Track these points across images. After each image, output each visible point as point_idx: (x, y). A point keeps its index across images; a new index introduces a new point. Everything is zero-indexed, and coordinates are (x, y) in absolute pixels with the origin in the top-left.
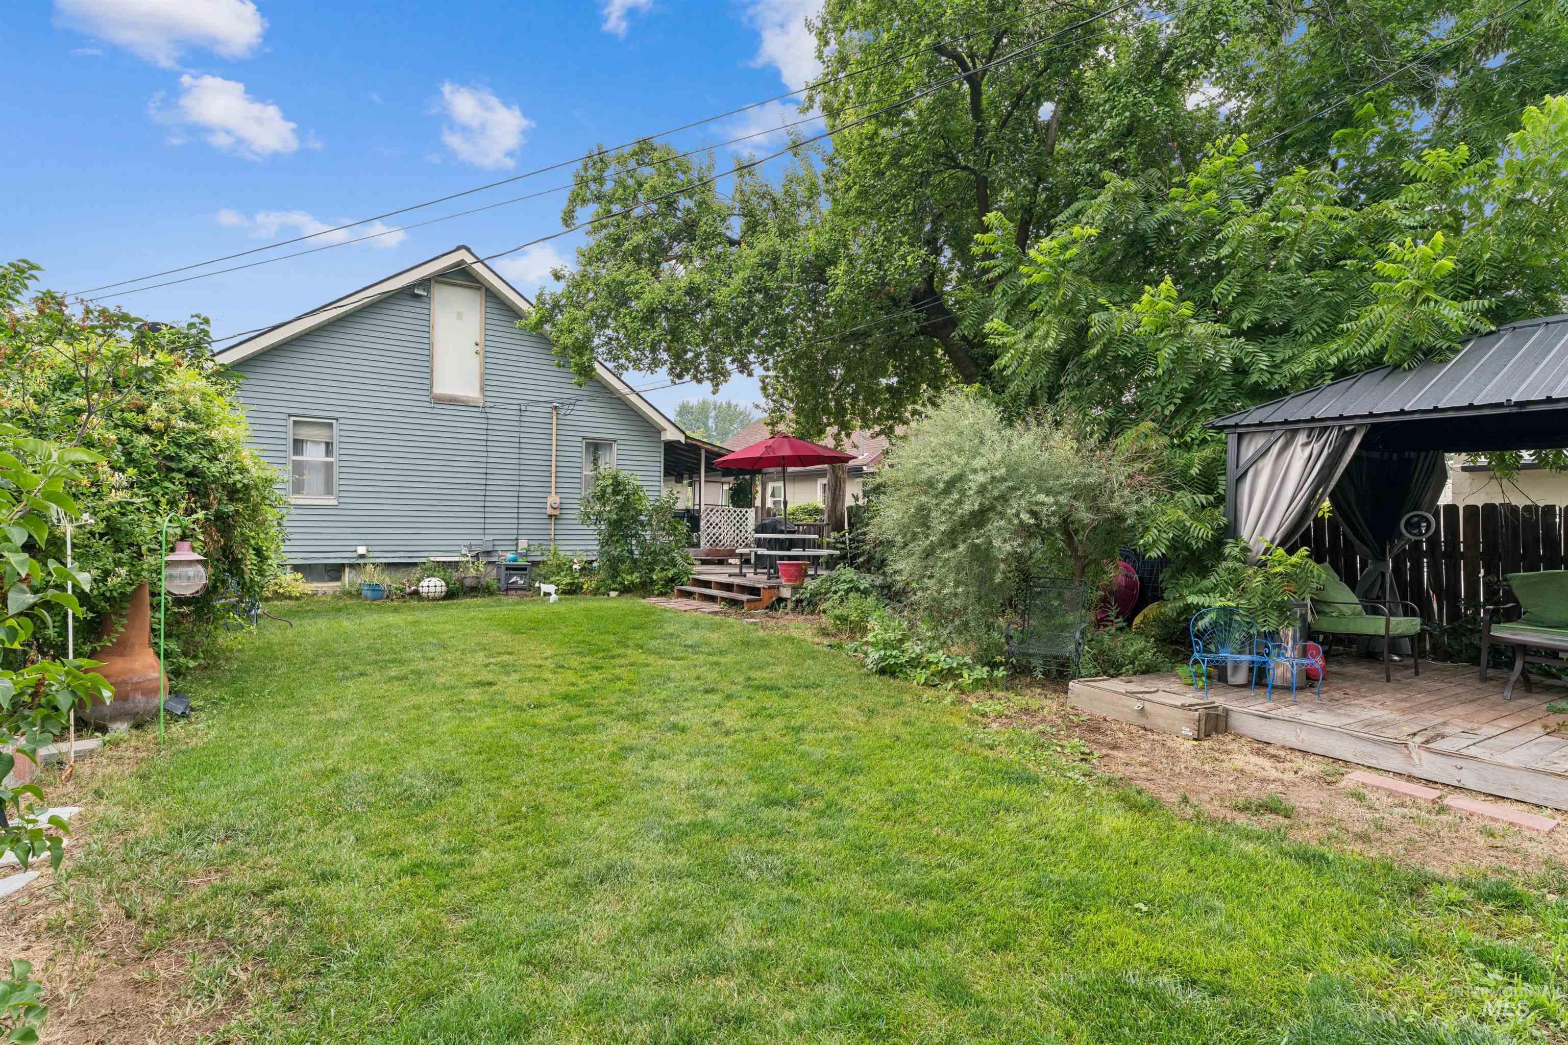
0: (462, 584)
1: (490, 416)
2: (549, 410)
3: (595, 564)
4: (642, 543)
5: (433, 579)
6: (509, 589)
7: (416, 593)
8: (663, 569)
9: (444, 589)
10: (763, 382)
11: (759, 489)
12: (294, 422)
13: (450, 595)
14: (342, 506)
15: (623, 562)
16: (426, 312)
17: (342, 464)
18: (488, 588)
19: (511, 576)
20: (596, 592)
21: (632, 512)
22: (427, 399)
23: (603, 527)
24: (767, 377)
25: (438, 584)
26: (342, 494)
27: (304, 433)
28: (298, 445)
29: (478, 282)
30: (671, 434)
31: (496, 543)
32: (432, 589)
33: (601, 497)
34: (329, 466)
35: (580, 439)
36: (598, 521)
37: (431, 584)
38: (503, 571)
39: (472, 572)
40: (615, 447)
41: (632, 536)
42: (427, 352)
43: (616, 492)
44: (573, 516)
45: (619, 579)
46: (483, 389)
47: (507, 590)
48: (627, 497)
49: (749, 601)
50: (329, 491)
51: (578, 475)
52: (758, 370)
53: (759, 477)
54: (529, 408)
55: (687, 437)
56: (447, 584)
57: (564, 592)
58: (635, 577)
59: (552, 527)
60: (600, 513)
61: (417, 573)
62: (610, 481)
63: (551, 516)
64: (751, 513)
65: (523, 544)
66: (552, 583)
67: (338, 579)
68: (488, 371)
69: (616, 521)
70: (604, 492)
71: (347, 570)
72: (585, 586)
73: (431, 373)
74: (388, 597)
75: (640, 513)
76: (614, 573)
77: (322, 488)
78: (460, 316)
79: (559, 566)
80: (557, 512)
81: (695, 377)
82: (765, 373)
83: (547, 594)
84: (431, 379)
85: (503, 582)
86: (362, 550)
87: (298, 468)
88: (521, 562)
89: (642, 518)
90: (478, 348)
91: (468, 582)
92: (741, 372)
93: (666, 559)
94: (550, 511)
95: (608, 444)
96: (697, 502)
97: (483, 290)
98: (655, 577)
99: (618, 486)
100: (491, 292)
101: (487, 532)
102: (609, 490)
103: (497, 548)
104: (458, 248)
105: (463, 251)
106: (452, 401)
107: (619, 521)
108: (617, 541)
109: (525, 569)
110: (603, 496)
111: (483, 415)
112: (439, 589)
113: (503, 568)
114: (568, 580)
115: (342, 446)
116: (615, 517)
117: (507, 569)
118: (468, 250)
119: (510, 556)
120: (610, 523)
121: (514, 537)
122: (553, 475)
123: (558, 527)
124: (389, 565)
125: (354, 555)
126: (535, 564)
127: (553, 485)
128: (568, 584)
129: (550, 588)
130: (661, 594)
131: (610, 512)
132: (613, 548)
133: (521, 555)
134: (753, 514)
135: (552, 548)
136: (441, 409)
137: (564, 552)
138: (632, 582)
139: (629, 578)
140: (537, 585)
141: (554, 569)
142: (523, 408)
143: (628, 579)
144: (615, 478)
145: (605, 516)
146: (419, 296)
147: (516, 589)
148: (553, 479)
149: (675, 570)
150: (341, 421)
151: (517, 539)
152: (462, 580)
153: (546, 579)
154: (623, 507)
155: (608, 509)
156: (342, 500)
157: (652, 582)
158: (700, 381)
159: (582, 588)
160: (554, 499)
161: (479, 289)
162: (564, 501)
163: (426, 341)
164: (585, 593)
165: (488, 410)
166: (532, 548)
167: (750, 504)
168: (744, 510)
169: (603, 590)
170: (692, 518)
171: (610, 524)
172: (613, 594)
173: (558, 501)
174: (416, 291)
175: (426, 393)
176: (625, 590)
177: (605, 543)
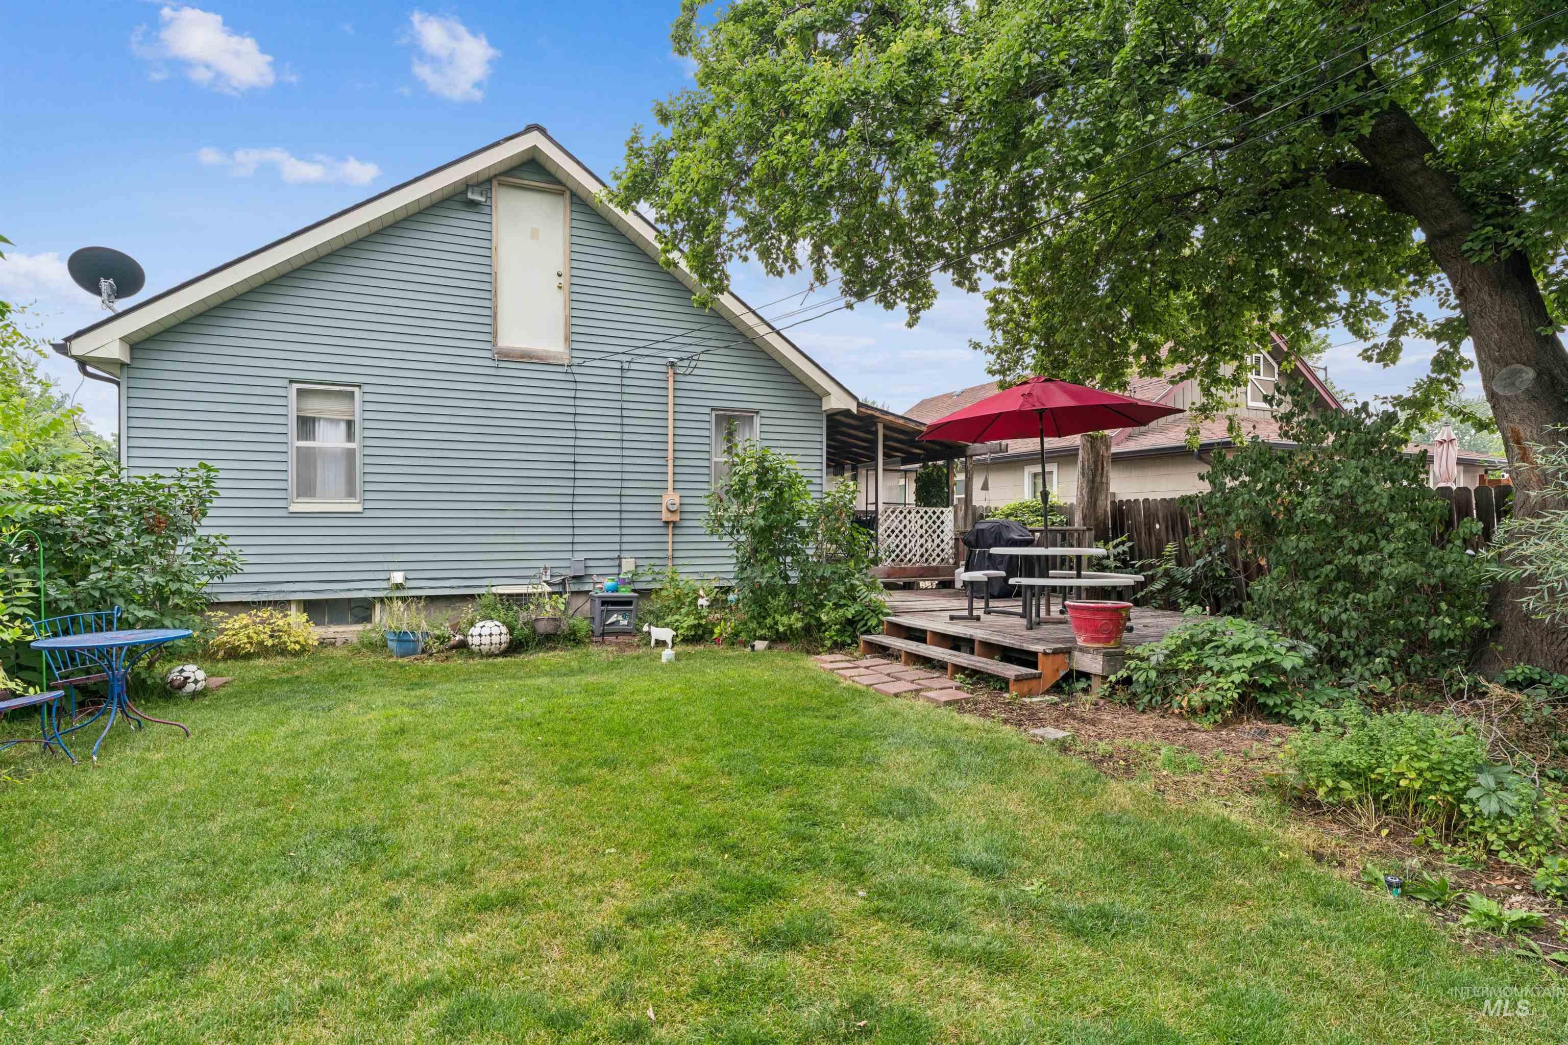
0: (534, 631)
1: (578, 378)
2: (664, 369)
3: (732, 597)
4: (802, 564)
5: (489, 623)
6: (606, 633)
7: (463, 645)
8: (837, 606)
9: (505, 638)
10: (993, 299)
11: (960, 477)
12: (299, 390)
13: (515, 647)
14: (368, 514)
15: (775, 595)
16: (486, 227)
17: (368, 451)
18: (574, 633)
19: (609, 613)
20: (733, 640)
21: (788, 515)
22: (488, 354)
23: (743, 538)
24: (1001, 291)
25: (496, 631)
26: (368, 496)
27: (314, 407)
28: (306, 425)
29: (560, 183)
30: (836, 402)
31: (590, 563)
32: (486, 640)
33: (740, 493)
34: (350, 454)
35: (708, 410)
36: (735, 529)
37: (485, 631)
38: (598, 607)
39: (548, 611)
40: (757, 420)
41: (787, 553)
42: (486, 286)
43: (762, 484)
44: (701, 523)
45: (769, 621)
46: (568, 340)
47: (603, 634)
48: (780, 492)
49: (1019, 679)
50: (351, 493)
51: (706, 463)
52: (987, 281)
53: (959, 462)
54: (633, 366)
55: (860, 405)
56: (511, 629)
57: (686, 640)
58: (796, 621)
59: (670, 539)
60: (738, 518)
61: (468, 611)
62: (754, 466)
63: (667, 523)
64: (948, 514)
65: (628, 565)
66: (667, 625)
67: (368, 619)
68: (575, 313)
69: (762, 530)
70: (744, 483)
71: (378, 607)
72: (717, 630)
73: (494, 316)
74: (423, 652)
75: (799, 515)
76: (761, 611)
77: (342, 487)
78: (534, 234)
79: (678, 598)
80: (676, 518)
81: (882, 299)
82: (998, 285)
83: (661, 644)
84: (494, 324)
85: (597, 620)
86: (398, 577)
87: (307, 459)
88: (625, 592)
89: (803, 524)
90: (561, 280)
91: (542, 628)
92: (959, 284)
93: (842, 589)
94: (666, 516)
95: (747, 417)
96: (872, 499)
97: (568, 194)
98: (824, 618)
99: (765, 477)
100: (579, 198)
101: (576, 547)
102: (752, 481)
103: (590, 571)
104: (529, 129)
105: (536, 134)
106: (525, 358)
107: (768, 530)
108: (765, 561)
109: (629, 603)
110: (743, 491)
111: (570, 378)
112: (496, 639)
113: (598, 602)
114: (691, 621)
115: (368, 424)
116: (762, 522)
117: (604, 603)
118: (543, 131)
119: (608, 583)
120: (756, 533)
121: (616, 555)
122: (670, 463)
123: (677, 539)
124: (431, 599)
125: (385, 585)
126: (645, 594)
127: (670, 477)
128: (690, 628)
129: (664, 633)
130: (837, 647)
131: (753, 515)
132: (757, 571)
133: (623, 582)
134: (951, 516)
135: (668, 571)
136: (510, 369)
137: (687, 578)
138: (790, 627)
139: (785, 619)
140: (645, 628)
141: (672, 604)
142: (626, 366)
143: (784, 622)
144: (761, 460)
145: (746, 522)
146: (473, 204)
147: (617, 634)
148: (670, 469)
149: (857, 607)
150: (366, 388)
151: (620, 558)
152: (531, 624)
153: (658, 619)
154: (774, 507)
155: (750, 510)
156: (369, 505)
157: (820, 624)
158: (890, 306)
159: (712, 632)
160: (671, 498)
161: (561, 194)
162: (686, 501)
163: (486, 270)
164: (717, 641)
165: (575, 370)
166: (640, 570)
167: (947, 503)
168: (938, 510)
169: (743, 636)
170: (867, 522)
171: (754, 533)
172: (760, 645)
173: (677, 501)
174: (470, 196)
175: (488, 346)
176: (778, 639)
177: (745, 564)
